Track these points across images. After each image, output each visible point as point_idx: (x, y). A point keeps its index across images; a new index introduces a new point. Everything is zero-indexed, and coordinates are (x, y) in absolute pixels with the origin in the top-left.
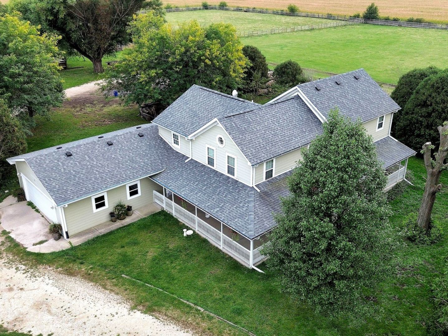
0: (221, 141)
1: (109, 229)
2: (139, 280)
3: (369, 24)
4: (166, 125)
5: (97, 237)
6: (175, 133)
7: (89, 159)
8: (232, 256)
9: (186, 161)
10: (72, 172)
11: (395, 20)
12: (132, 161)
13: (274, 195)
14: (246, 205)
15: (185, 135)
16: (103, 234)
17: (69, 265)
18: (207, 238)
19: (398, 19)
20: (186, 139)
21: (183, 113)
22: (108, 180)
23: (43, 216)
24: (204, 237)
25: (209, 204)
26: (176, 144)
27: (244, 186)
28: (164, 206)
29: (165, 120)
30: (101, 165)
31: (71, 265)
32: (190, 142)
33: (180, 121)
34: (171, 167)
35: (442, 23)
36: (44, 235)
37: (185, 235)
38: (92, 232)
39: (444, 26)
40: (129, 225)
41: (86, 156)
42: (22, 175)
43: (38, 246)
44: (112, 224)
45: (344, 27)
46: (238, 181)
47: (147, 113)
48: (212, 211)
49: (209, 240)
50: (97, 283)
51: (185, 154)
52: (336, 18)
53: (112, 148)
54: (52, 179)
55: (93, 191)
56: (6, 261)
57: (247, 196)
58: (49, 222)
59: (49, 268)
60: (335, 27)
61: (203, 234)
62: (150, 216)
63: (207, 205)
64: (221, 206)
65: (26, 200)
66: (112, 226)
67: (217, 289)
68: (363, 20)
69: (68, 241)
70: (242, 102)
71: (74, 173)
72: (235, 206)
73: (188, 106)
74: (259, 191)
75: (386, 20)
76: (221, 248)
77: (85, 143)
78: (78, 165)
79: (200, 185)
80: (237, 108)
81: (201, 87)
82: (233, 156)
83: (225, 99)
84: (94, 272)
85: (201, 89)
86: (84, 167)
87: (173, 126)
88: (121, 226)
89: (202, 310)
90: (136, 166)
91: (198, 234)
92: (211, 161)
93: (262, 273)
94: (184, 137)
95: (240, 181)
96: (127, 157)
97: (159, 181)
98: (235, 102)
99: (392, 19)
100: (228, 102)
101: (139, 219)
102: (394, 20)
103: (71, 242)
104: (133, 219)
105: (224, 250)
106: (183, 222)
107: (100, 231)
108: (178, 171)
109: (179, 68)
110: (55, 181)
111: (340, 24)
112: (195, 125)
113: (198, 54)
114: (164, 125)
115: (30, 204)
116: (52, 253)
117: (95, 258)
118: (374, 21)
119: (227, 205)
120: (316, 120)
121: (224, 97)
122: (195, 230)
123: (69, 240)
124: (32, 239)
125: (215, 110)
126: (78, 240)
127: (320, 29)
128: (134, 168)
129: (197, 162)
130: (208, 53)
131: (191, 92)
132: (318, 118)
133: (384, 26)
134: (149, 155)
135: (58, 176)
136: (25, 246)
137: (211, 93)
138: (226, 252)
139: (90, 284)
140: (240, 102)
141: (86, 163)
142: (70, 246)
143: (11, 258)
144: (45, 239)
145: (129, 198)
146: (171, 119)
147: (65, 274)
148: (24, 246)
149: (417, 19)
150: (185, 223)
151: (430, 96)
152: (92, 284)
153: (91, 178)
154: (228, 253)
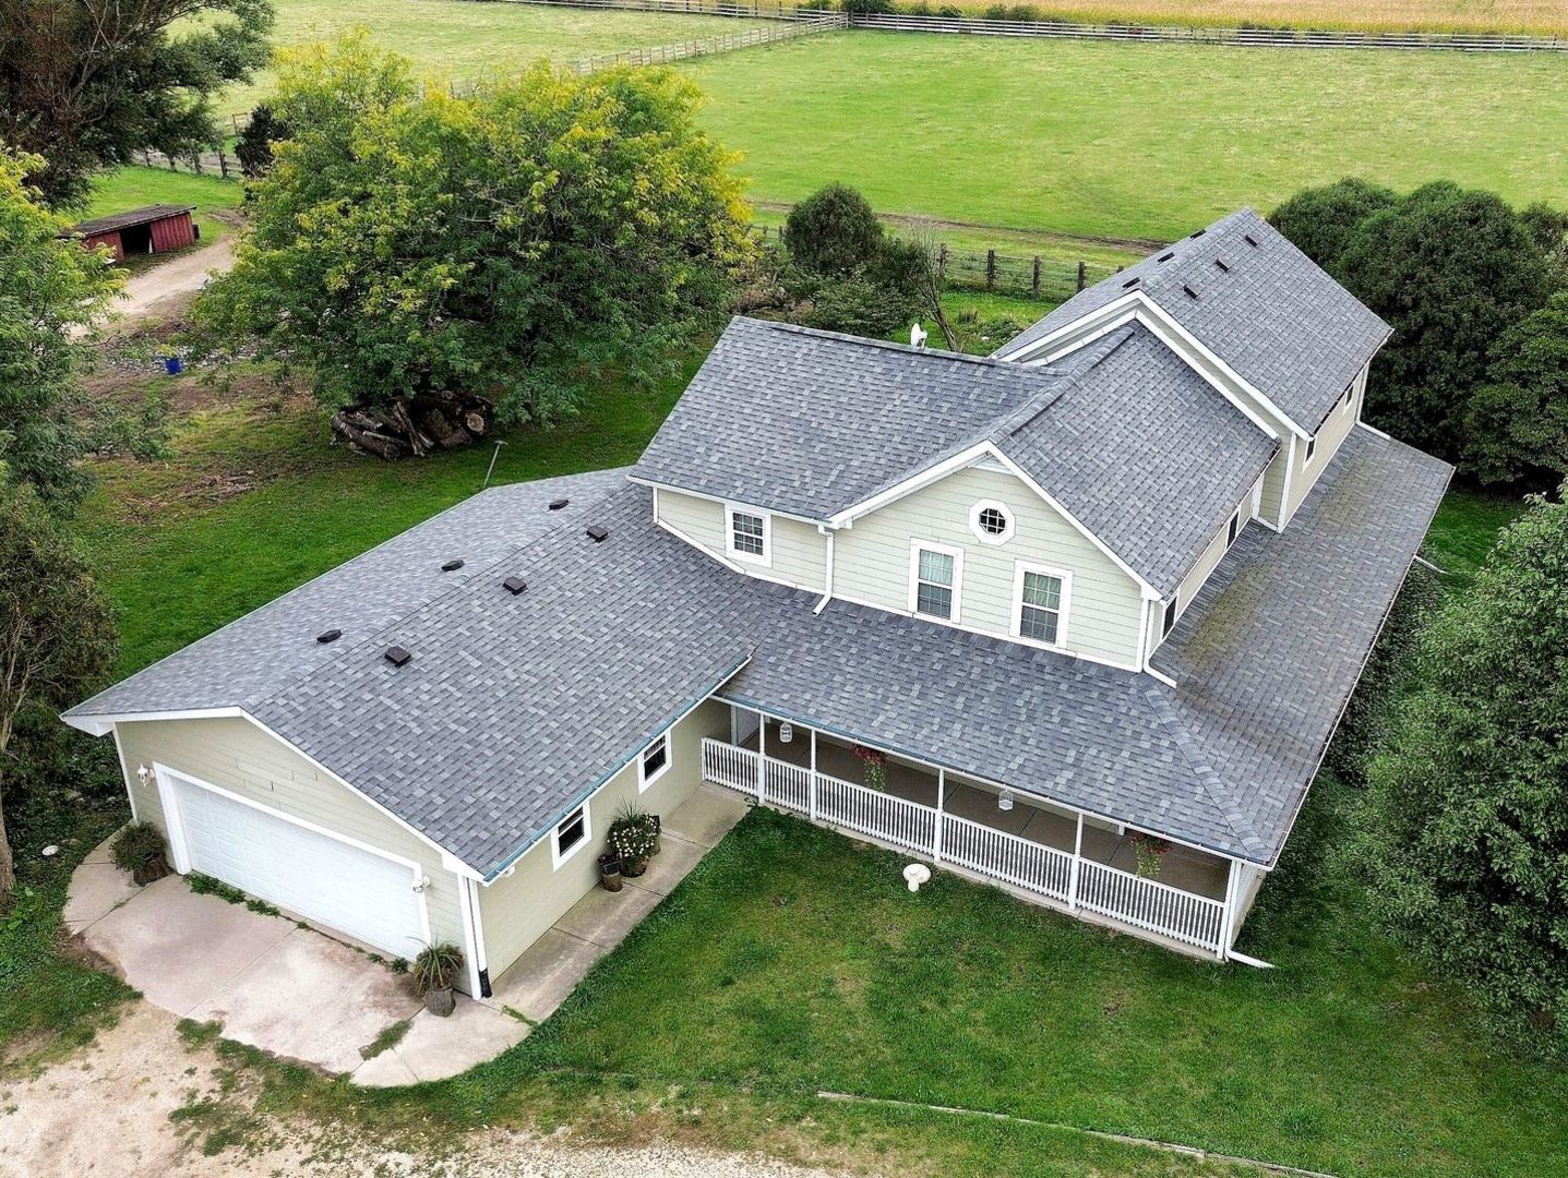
0: (992, 521)
1: (621, 921)
2: (894, 1098)
3: (862, 28)
4: (703, 482)
5: (602, 965)
6: (744, 509)
7: (478, 663)
8: (1129, 930)
9: (818, 610)
10: (453, 727)
11: (949, 14)
12: (631, 642)
13: (1219, 690)
14: (1166, 743)
15: (813, 514)
16: (610, 947)
17: (589, 1106)
18: (994, 883)
19: (956, 10)
20: (821, 530)
21: (752, 430)
22: (598, 732)
23: (302, 926)
24: (983, 880)
25: (1019, 760)
26: (749, 549)
27: (1108, 673)
28: (761, 792)
29: (686, 466)
30: (535, 680)
31: (594, 1102)
32: (830, 540)
33: (757, 463)
34: (769, 640)
35: (1095, 22)
36: (375, 1005)
37: (913, 887)
38: (563, 947)
39: (1102, 30)
40: (679, 891)
41: (463, 653)
42: (160, 770)
43: (386, 1055)
44: (618, 901)
45: (794, 45)
46: (1072, 660)
47: (379, 430)
48: (1049, 784)
49: (1005, 887)
50: (752, 1149)
51: (793, 586)
52: (752, 12)
53: (530, 601)
54: (400, 775)
55: (572, 788)
56: (307, 1150)
57: (1145, 709)
58: (349, 946)
59: (516, 1139)
60: (768, 46)
61: (975, 871)
62: (727, 837)
63: (1013, 766)
64: (1070, 760)
65: (173, 871)
66: (623, 907)
67: (1174, 1064)
68: (843, 19)
69: (499, 1007)
70: (983, 368)
71: (463, 730)
72: (1125, 754)
73: (755, 401)
74: (1173, 684)
75: (919, 13)
76: (1071, 910)
77: (428, 601)
78: (459, 695)
79: (937, 696)
80: (976, 391)
81: (774, 324)
82: (1052, 572)
83: (903, 362)
84: (703, 1109)
85: (776, 333)
86: (482, 697)
87: (738, 484)
88: (656, 901)
89: (1200, 1155)
90: (654, 658)
91: (949, 876)
92: (934, 598)
93: (1266, 969)
94: (812, 521)
95: (1081, 656)
96: (605, 630)
97: (760, 702)
98: (953, 369)
99: (937, 11)
100: (926, 371)
101: (699, 859)
102: (945, 15)
103: (511, 1006)
104: (678, 865)
105: (1085, 916)
106: (867, 839)
107: (591, 938)
108: (810, 651)
109: (537, 249)
110: (414, 776)
111: (779, 36)
112: (835, 473)
113: (613, 193)
114: (695, 487)
115: (205, 885)
116: (479, 1072)
117: (663, 1049)
118: (880, 21)
119: (1093, 752)
120: (1221, 402)
121: (895, 356)
122: (929, 859)
123: (496, 1002)
124: (338, 1033)
125: (889, 407)
126: (536, 994)
127: (722, 55)
128: (650, 668)
129: (861, 607)
130: (643, 184)
131: (740, 345)
132: (1222, 396)
133: (916, 35)
134: (671, 608)
135: (413, 755)
136: (336, 1069)
137: (828, 343)
138: (1100, 921)
139: (730, 1161)
140: (975, 367)
141: (478, 682)
142: (526, 1027)
143: (317, 1132)
144: (393, 1021)
145: (644, 785)
146: (714, 459)
147: (602, 1146)
148: (327, 1068)
149: (1016, 9)
150: (875, 842)
151: (1411, 277)
152: (739, 1159)
153: (537, 739)
154: (1110, 924)
